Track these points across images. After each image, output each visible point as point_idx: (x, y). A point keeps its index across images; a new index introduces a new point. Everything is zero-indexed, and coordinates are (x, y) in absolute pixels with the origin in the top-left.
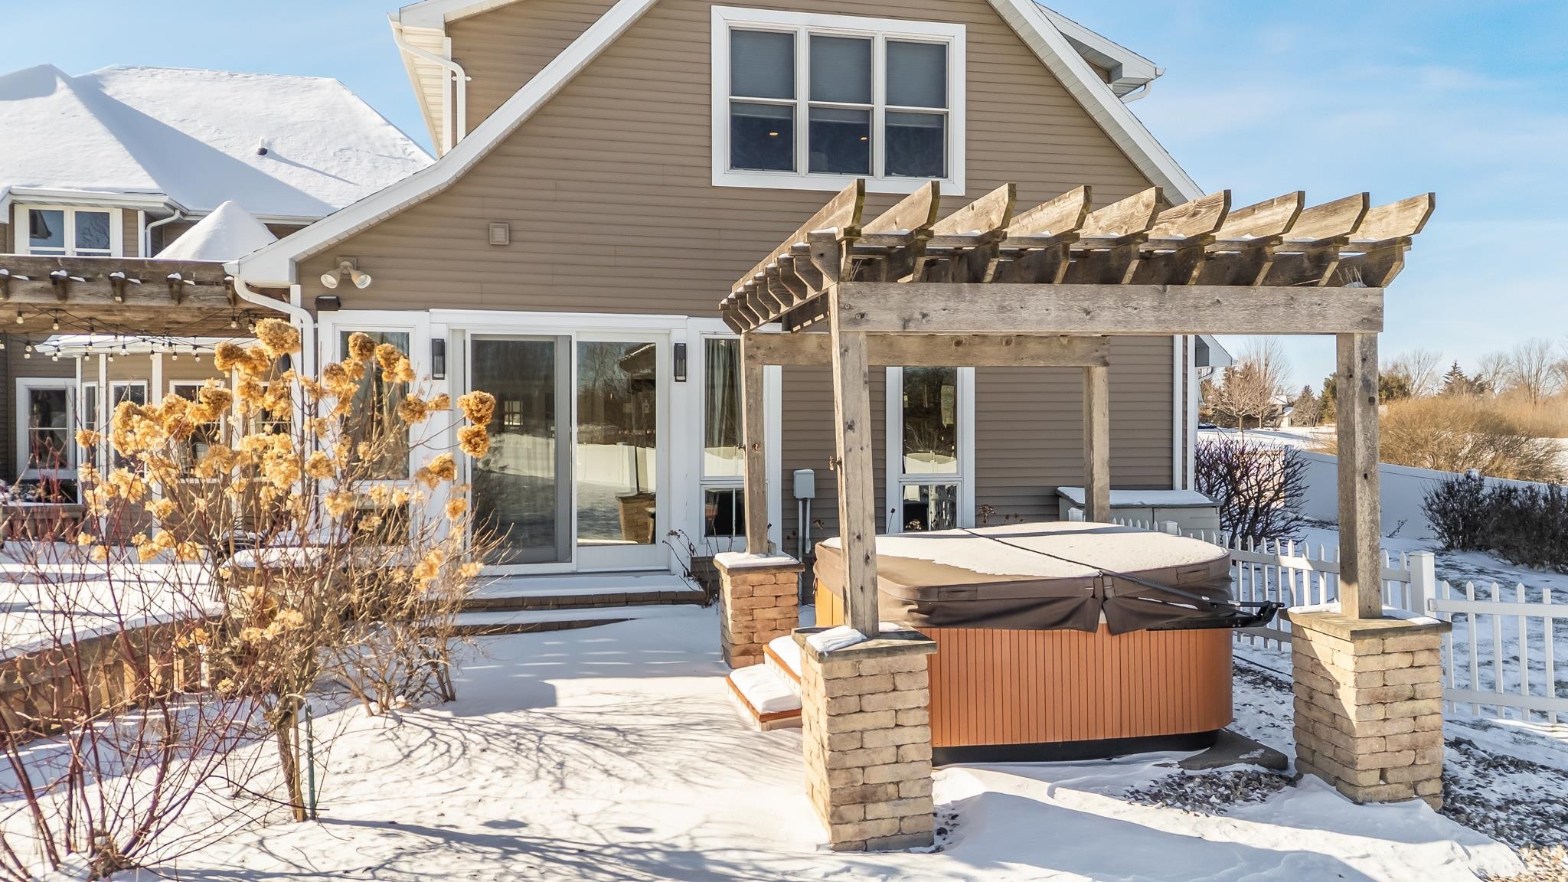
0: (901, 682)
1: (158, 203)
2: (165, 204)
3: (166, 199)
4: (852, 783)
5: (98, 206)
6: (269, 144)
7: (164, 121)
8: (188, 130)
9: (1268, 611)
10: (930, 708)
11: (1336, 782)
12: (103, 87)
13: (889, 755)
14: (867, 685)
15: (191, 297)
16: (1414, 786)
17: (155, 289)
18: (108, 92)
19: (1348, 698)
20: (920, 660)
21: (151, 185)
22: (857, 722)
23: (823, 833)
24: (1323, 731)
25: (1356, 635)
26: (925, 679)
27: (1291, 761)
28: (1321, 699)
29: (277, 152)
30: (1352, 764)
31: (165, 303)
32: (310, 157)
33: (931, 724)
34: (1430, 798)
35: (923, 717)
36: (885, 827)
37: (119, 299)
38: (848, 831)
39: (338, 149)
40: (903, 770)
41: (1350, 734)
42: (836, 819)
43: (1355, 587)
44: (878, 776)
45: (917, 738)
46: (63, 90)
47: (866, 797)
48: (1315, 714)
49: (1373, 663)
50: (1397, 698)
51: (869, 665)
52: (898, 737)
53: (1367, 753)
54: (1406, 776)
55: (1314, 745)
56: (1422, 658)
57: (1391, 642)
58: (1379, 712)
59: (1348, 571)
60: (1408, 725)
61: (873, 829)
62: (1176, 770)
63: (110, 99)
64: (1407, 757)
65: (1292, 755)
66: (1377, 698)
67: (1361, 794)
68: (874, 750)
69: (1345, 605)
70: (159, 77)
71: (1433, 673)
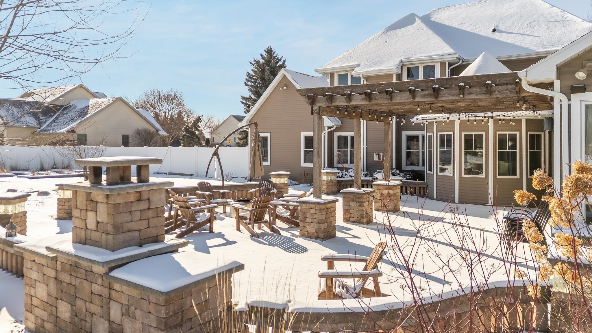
1: (454, 58)
2: (457, 58)
3: (457, 56)
5: (431, 62)
6: (497, 26)
7: (453, 26)
8: (463, 28)
12: (431, 18)
15: (496, 92)
17: (478, 90)
18: (432, 19)
21: (452, 51)
29: (501, 29)
31: (483, 97)
32: (516, 29)
37: (462, 96)
39: (529, 22)
46: (418, 21)
63: (433, 22)
70: (451, 9)
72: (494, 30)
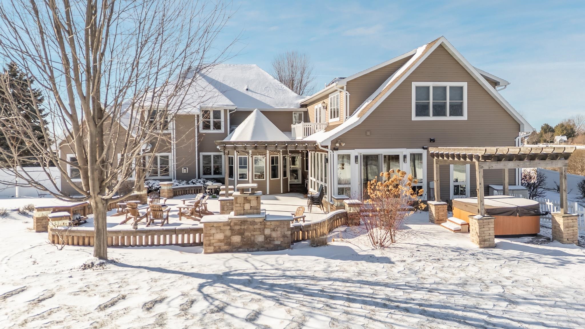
0: (490, 223)
1: (233, 109)
2: (235, 108)
4: (482, 238)
5: (219, 109)
6: (248, 87)
7: (220, 81)
8: (227, 84)
9: (547, 213)
10: (494, 228)
11: (559, 241)
13: (488, 234)
14: (485, 224)
16: (573, 241)
19: (562, 227)
20: (493, 220)
21: (232, 103)
22: (483, 229)
23: (478, 246)
24: (557, 233)
25: (563, 217)
26: (494, 223)
27: (551, 239)
28: (557, 228)
29: (251, 89)
30: (562, 238)
32: (259, 90)
33: (495, 230)
34: (576, 243)
35: (493, 229)
36: (488, 245)
38: (482, 246)
39: (265, 87)
40: (490, 237)
41: (562, 233)
42: (480, 244)
43: (563, 209)
44: (487, 237)
45: (492, 233)
47: (485, 241)
48: (556, 230)
49: (566, 221)
50: (570, 227)
51: (485, 221)
52: (489, 232)
53: (565, 236)
54: (572, 240)
55: (556, 235)
56: (574, 221)
57: (569, 218)
58: (567, 229)
59: (562, 206)
60: (572, 231)
61: (486, 245)
62: (531, 240)
64: (572, 237)
65: (551, 238)
66: (567, 227)
67: (564, 242)
68: (486, 234)
69: (561, 212)
71: (576, 223)
72: (247, 90)
